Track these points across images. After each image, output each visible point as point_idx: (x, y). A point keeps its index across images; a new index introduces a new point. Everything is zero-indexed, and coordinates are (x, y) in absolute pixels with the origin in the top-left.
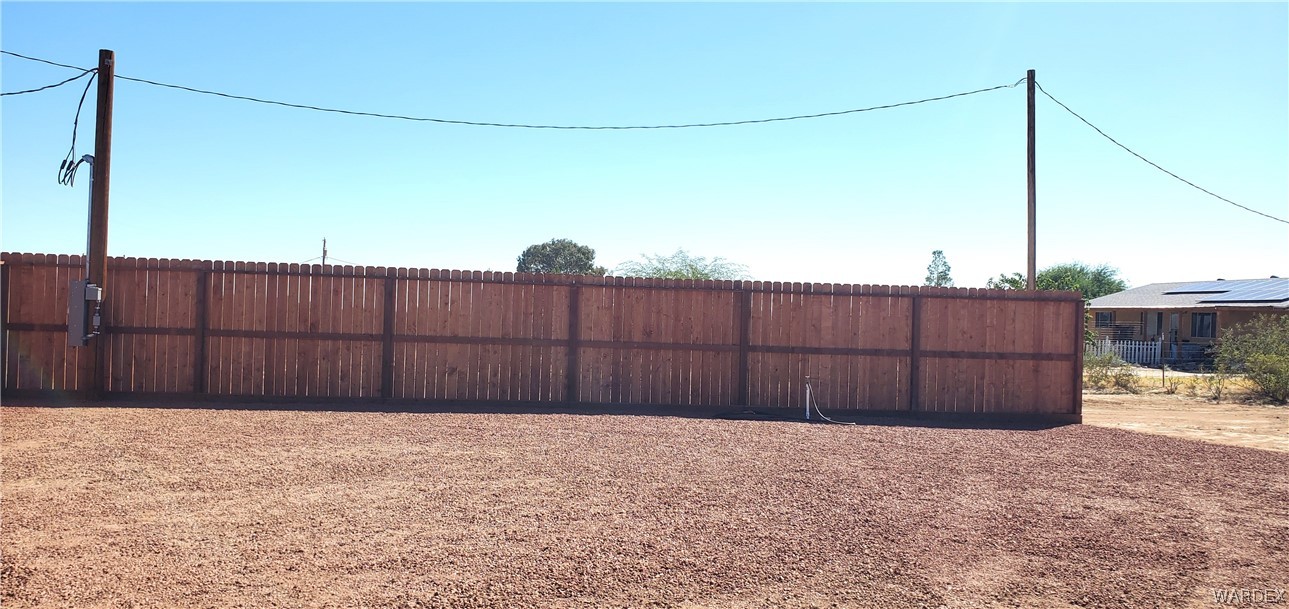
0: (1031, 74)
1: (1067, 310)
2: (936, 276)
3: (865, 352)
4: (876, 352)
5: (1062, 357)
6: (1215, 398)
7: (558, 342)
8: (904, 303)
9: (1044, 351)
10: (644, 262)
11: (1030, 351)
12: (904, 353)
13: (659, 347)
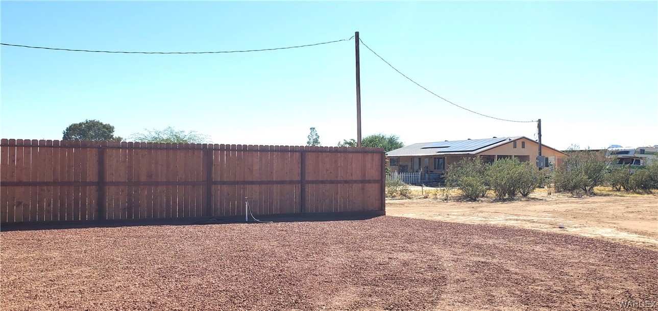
0: (357, 34)
1: (377, 157)
2: (312, 141)
3: (277, 182)
4: (282, 182)
5: (375, 181)
6: (446, 200)
7: (91, 184)
8: (297, 155)
9: (367, 179)
10: (146, 133)
11: (360, 179)
12: (297, 182)
13: (157, 184)
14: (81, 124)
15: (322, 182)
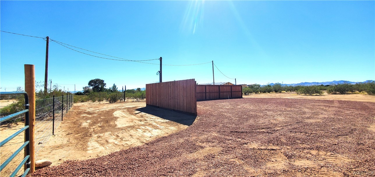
9: (240, 91)
13: (213, 92)
14: (94, 80)
15: (234, 92)
